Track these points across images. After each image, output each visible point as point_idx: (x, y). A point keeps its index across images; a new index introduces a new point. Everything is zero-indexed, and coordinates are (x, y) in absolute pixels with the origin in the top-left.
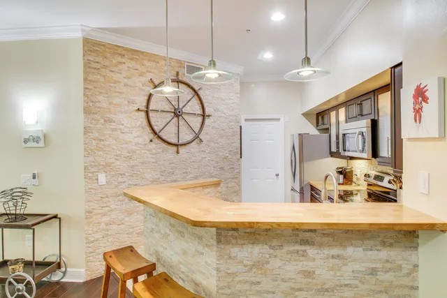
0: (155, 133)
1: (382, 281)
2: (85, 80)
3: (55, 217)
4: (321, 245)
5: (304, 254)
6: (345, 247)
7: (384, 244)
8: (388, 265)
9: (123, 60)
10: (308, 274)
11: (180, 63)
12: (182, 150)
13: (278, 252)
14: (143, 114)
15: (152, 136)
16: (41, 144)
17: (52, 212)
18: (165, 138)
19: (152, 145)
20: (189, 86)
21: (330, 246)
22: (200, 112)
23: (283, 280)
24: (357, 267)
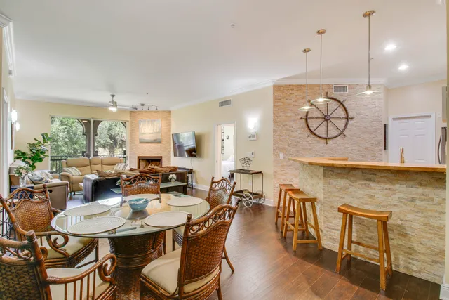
0: (311, 131)
1: (420, 206)
2: (274, 106)
3: (261, 172)
4: (379, 182)
5: (369, 186)
6: (394, 184)
7: (421, 184)
8: (424, 197)
9: (293, 92)
10: (371, 197)
11: (329, 86)
12: (329, 142)
13: (354, 184)
14: (304, 121)
15: (309, 133)
16: (255, 138)
17: (259, 170)
18: (317, 134)
19: (310, 139)
20: (335, 100)
21: (384, 183)
22: (344, 116)
23: (357, 198)
24: (402, 195)
